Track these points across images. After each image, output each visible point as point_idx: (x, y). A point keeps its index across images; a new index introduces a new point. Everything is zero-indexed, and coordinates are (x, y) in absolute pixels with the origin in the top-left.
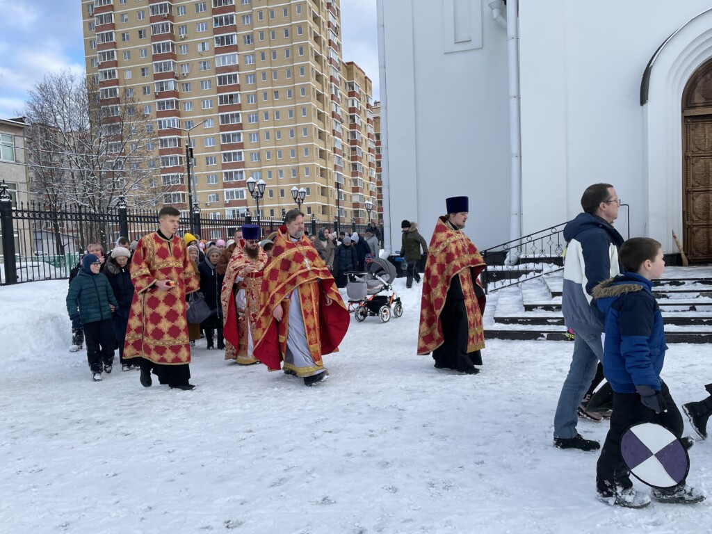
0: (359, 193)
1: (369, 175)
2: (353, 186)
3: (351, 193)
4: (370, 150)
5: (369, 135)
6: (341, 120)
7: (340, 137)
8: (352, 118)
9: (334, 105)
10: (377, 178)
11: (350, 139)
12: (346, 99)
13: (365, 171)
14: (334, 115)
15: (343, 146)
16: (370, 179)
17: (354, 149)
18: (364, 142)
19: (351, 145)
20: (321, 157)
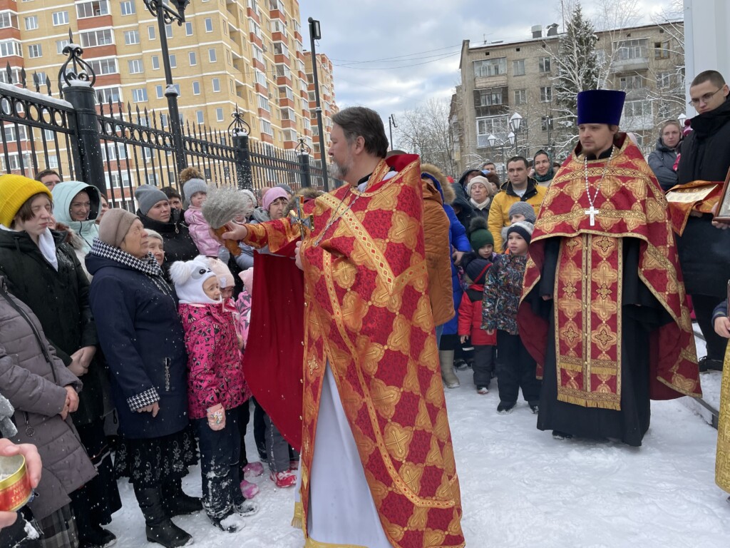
1: (304, 128)
2: (284, 140)
4: (302, 93)
5: (300, 74)
6: (263, 47)
7: (263, 71)
8: (278, 47)
9: (253, 24)
10: (312, 133)
11: (276, 75)
12: (267, 20)
13: (299, 122)
14: (252, 37)
15: (268, 84)
16: (306, 132)
17: (282, 90)
18: (294, 82)
19: (278, 84)
20: (239, 94)
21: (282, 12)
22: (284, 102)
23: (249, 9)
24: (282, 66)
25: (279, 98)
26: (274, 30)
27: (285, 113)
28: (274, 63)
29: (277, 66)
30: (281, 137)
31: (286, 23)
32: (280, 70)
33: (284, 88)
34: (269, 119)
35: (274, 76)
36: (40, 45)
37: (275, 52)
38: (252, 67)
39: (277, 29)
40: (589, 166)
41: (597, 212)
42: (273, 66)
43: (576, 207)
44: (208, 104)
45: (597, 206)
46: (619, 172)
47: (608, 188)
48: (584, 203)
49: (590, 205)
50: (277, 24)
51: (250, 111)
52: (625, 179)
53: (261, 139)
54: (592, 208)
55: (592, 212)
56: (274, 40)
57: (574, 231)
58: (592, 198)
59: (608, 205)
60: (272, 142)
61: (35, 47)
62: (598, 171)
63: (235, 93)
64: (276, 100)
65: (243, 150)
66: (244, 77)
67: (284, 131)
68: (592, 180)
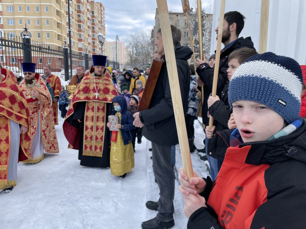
0: (83, 43)
1: (88, 34)
2: (78, 37)
3: (77, 42)
4: (88, 19)
5: (88, 10)
10: (92, 36)
11: (77, 9)
13: (86, 31)
16: (89, 35)
17: (79, 16)
18: (85, 13)
19: (77, 13)
20: (57, 15)
22: (79, 21)
24: (80, 5)
25: (77, 19)
27: (79, 26)
28: (76, 3)
29: (78, 5)
30: (77, 36)
32: (79, 7)
33: (80, 15)
35: (76, 9)
38: (65, 4)
40: (95, 78)
41: (98, 94)
42: (75, 5)
43: (92, 92)
44: (42, 17)
45: (99, 92)
46: (105, 82)
47: (102, 87)
48: (94, 91)
49: (96, 92)
51: (62, 23)
52: (107, 84)
53: (67, 35)
54: (97, 93)
55: (97, 94)
57: (91, 100)
58: (97, 89)
59: (101, 92)
62: (98, 81)
63: (56, 14)
64: (76, 20)
65: (27, 44)
66: (61, 7)
67: (79, 34)
68: (96, 83)
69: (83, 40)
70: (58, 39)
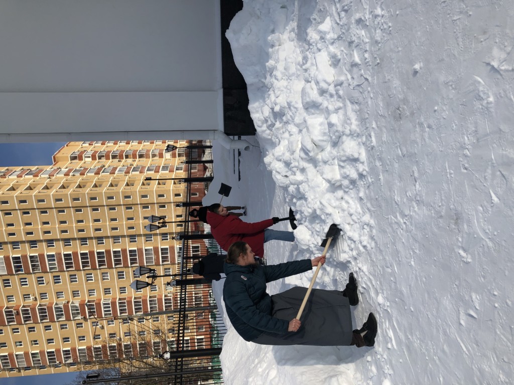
6: (101, 168)
7: (116, 168)
8: (100, 157)
12: (85, 163)
13: (146, 147)
14: (97, 173)
15: (123, 166)
21: (78, 153)
23: (81, 174)
24: (112, 156)
25: (132, 159)
26: (90, 159)
28: (110, 161)
29: (112, 159)
30: (156, 159)
31: (85, 151)
32: (114, 157)
33: (125, 155)
34: (145, 167)
35: (119, 161)
36: (105, 289)
37: (103, 160)
38: (115, 175)
39: (89, 157)
42: (113, 162)
44: (139, 203)
50: (86, 157)
56: (96, 159)
60: (160, 167)
61: (105, 292)
63: (132, 187)
66: (122, 181)
67: (152, 157)
69: (161, 152)
70: (165, 184)
